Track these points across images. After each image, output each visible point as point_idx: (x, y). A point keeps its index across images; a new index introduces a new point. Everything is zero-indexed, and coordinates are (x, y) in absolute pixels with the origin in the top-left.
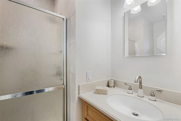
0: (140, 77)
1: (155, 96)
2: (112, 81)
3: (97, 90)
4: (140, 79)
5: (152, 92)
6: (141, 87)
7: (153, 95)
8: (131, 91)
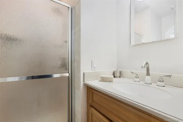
0: (147, 63)
1: (163, 82)
2: (118, 71)
3: (102, 77)
4: (147, 65)
5: (160, 77)
6: (148, 74)
7: (162, 80)
8: (138, 79)
